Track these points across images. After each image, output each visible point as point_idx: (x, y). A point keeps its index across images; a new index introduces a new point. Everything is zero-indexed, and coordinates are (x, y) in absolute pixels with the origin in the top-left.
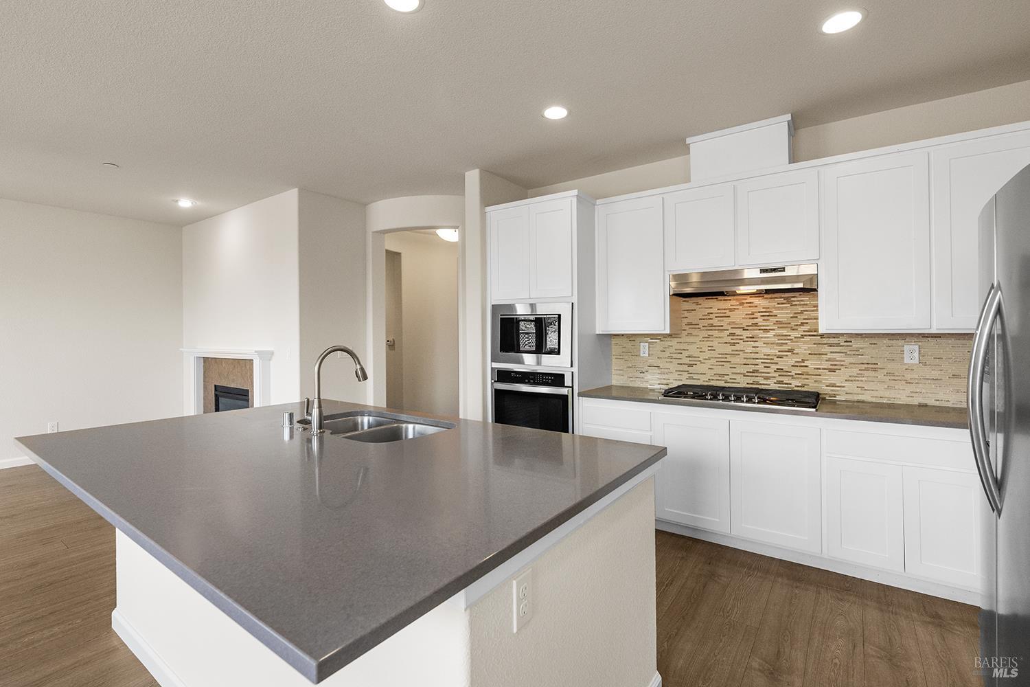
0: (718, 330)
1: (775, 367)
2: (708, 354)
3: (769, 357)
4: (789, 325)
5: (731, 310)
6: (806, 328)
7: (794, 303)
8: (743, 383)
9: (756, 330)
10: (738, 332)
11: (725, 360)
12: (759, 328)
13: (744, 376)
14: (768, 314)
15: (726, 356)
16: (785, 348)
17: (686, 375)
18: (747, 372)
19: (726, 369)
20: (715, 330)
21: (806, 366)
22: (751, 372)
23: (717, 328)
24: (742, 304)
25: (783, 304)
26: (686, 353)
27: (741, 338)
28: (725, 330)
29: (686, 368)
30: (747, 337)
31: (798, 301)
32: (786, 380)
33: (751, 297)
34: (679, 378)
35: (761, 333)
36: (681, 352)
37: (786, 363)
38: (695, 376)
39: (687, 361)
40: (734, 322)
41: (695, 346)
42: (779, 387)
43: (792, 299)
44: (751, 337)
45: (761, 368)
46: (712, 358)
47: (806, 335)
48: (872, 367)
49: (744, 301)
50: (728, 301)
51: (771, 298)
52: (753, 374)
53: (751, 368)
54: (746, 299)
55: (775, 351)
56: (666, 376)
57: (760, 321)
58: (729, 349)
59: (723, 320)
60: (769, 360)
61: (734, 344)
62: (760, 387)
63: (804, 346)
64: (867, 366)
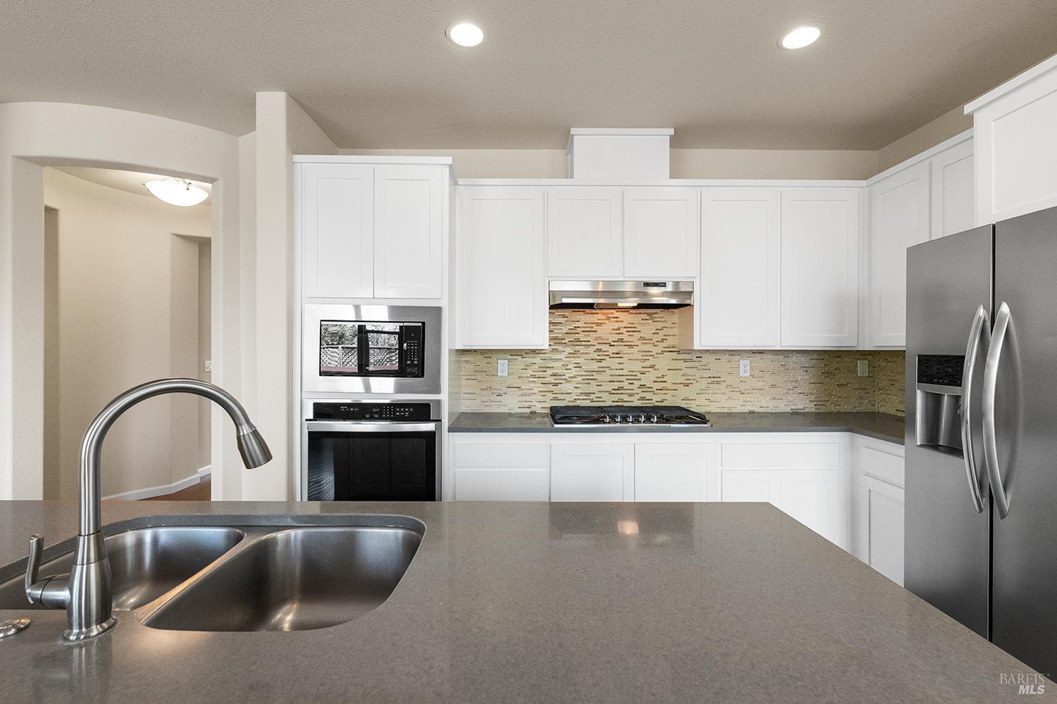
0: (585, 345)
1: (637, 383)
2: (574, 372)
3: (633, 374)
4: (652, 342)
5: (599, 324)
6: (665, 344)
7: (656, 320)
8: (608, 401)
9: (621, 345)
10: (604, 347)
11: (592, 377)
12: (624, 344)
13: (610, 394)
14: (632, 330)
15: (592, 373)
16: (647, 364)
17: (550, 395)
18: (613, 390)
19: (593, 388)
20: (582, 345)
21: (665, 382)
22: (616, 390)
23: (583, 343)
24: (609, 318)
25: (646, 319)
26: (550, 372)
27: (607, 353)
28: (592, 345)
29: (551, 388)
30: (613, 353)
31: (660, 317)
32: (648, 396)
33: (617, 311)
34: (542, 398)
35: (626, 349)
36: (544, 369)
37: (647, 379)
38: (560, 397)
39: (552, 380)
40: (600, 337)
41: (559, 364)
42: (642, 403)
43: (654, 315)
44: (617, 353)
45: (625, 385)
46: (579, 375)
47: (665, 351)
48: (716, 380)
49: (610, 316)
50: (595, 315)
51: (636, 314)
52: (619, 392)
53: (616, 385)
54: (613, 314)
55: (637, 366)
56: (528, 398)
57: (625, 337)
58: (595, 366)
59: (590, 335)
60: (632, 377)
61: (600, 361)
62: (625, 404)
63: (664, 362)
64: (713, 379)
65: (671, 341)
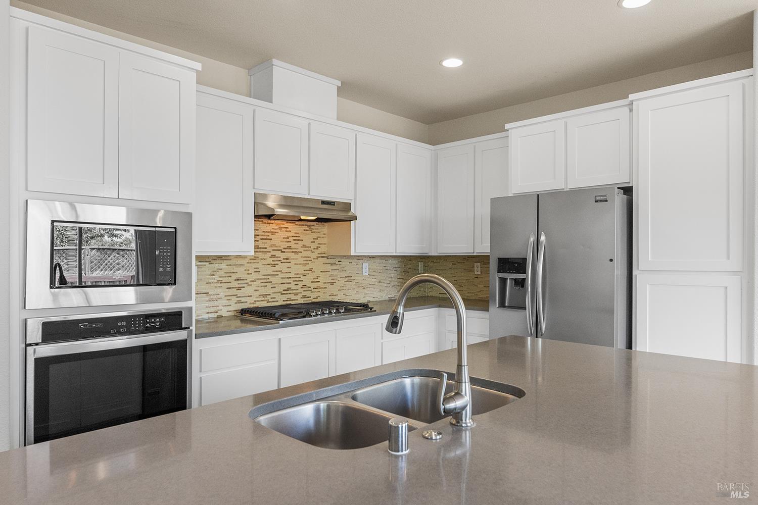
0: (263, 252)
1: (301, 284)
2: (254, 276)
3: (297, 276)
4: (310, 249)
5: (274, 233)
6: (319, 251)
7: (313, 231)
8: (280, 301)
9: (290, 252)
10: (278, 254)
11: (268, 281)
12: (292, 250)
13: (282, 294)
14: (297, 239)
15: (269, 277)
16: (307, 268)
17: (235, 299)
18: (284, 290)
20: (260, 252)
21: (319, 282)
22: (286, 290)
24: (281, 228)
25: (307, 230)
26: (234, 277)
27: (279, 259)
28: (268, 252)
29: (235, 292)
30: (284, 259)
31: (316, 229)
32: (308, 294)
33: (287, 223)
34: (228, 303)
35: (292, 256)
36: (230, 275)
37: (307, 280)
38: (243, 300)
39: (236, 284)
40: (274, 245)
41: (242, 269)
42: (304, 301)
43: (312, 227)
44: (286, 259)
45: (292, 286)
46: (258, 279)
47: (319, 257)
48: (349, 279)
49: (282, 226)
50: (271, 225)
51: (300, 225)
52: (288, 292)
53: (286, 286)
54: (284, 224)
55: (301, 269)
56: (215, 303)
57: (292, 244)
58: (270, 270)
59: (266, 243)
60: (297, 279)
61: (274, 265)
62: (293, 302)
63: (319, 266)
64: (347, 278)
65: (323, 249)
